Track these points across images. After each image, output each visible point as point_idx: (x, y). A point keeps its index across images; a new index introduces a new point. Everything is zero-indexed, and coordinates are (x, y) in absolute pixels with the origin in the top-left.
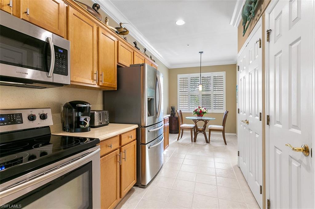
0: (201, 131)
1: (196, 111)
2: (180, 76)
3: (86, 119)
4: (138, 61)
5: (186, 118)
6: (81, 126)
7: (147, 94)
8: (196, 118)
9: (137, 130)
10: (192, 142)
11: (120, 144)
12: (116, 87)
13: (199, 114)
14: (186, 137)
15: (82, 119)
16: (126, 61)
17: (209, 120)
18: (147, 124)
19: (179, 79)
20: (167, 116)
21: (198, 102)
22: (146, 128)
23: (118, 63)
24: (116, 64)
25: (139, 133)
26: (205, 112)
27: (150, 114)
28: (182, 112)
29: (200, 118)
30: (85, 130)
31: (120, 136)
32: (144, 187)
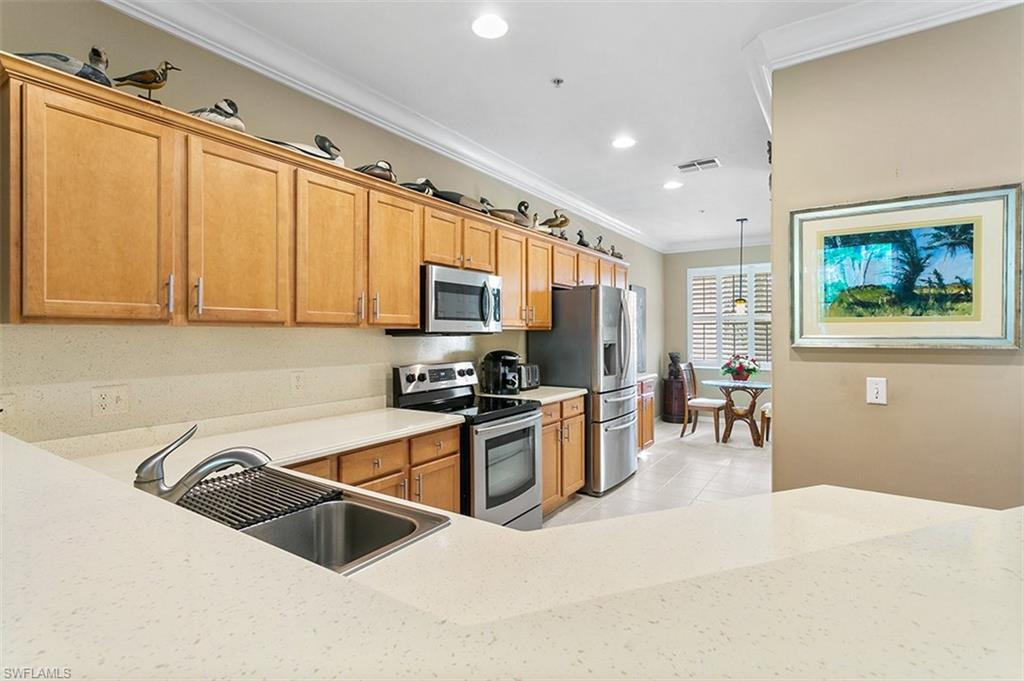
0: (740, 417)
1: (728, 365)
2: (692, 273)
3: (514, 377)
4: (588, 280)
5: (704, 382)
6: (509, 387)
7: (604, 336)
8: (729, 382)
9: (586, 397)
10: (718, 441)
11: (561, 417)
12: (550, 325)
13: (738, 374)
14: (705, 431)
15: (510, 377)
16: (565, 278)
17: (763, 389)
18: (604, 388)
19: (690, 282)
20: (652, 377)
21: (745, 336)
22: (601, 396)
23: (553, 282)
24: (551, 285)
25: (590, 402)
26: (754, 370)
27: (609, 371)
28: (694, 367)
29: (740, 384)
30: (513, 392)
31: (561, 403)
32: (597, 495)
